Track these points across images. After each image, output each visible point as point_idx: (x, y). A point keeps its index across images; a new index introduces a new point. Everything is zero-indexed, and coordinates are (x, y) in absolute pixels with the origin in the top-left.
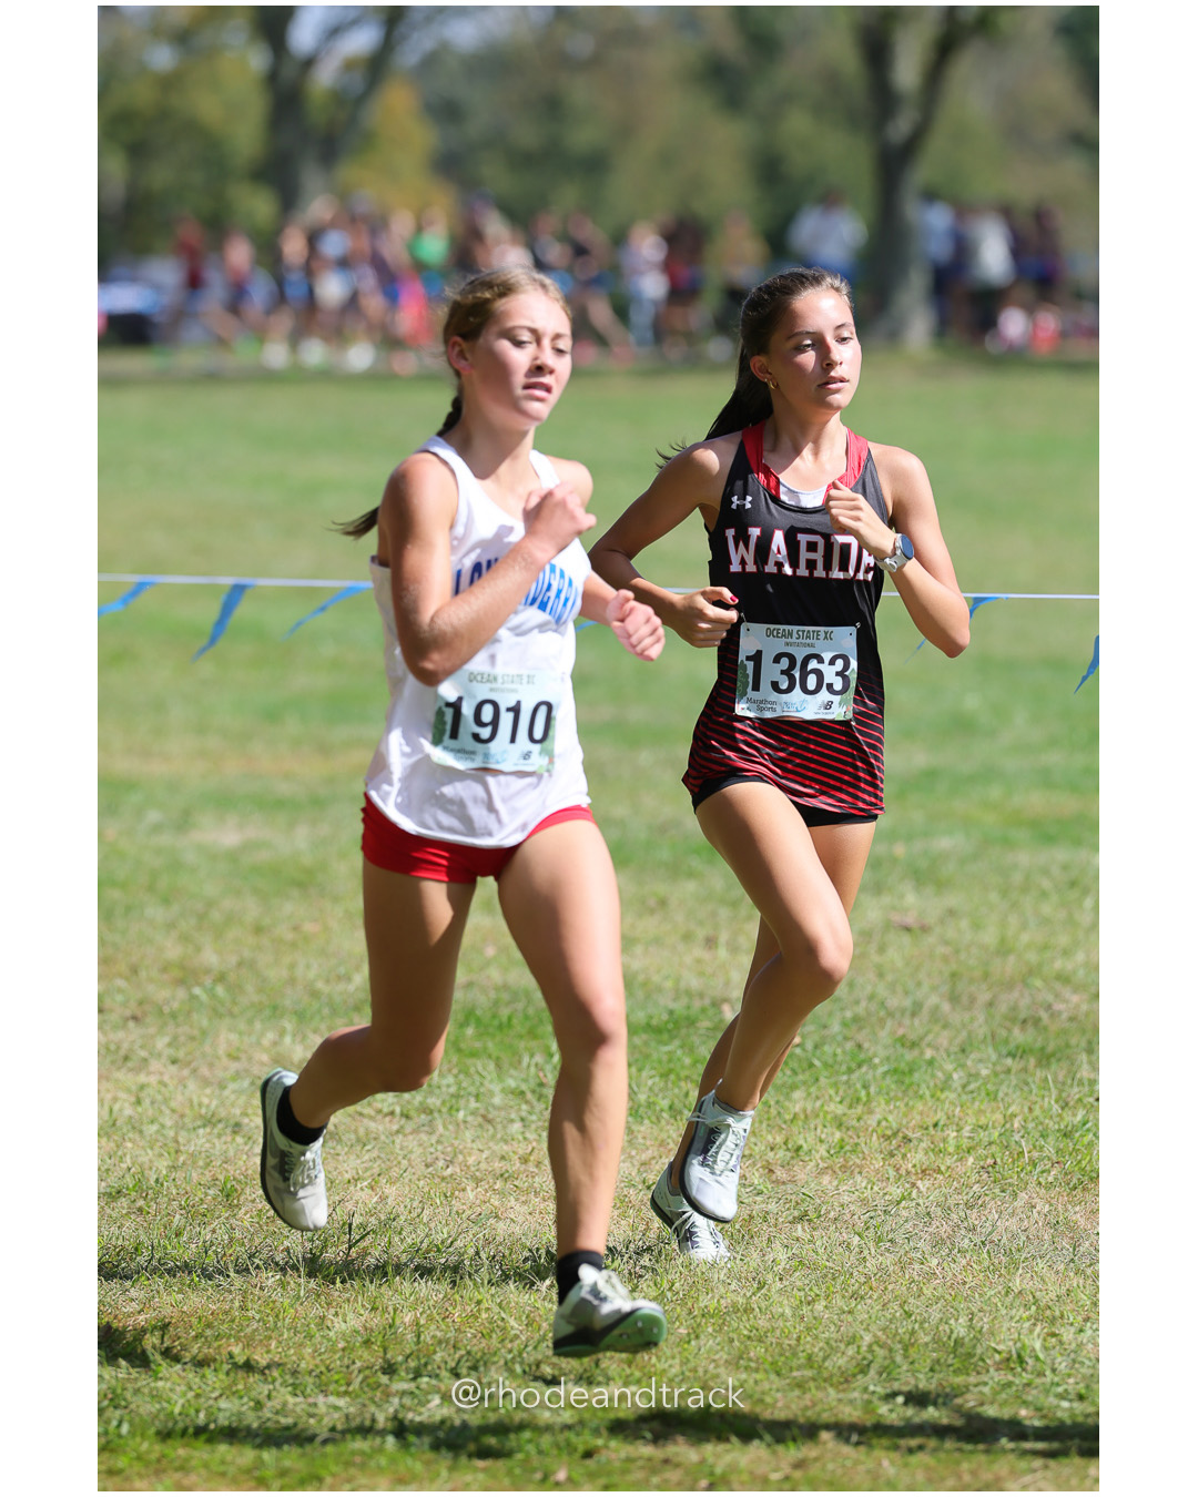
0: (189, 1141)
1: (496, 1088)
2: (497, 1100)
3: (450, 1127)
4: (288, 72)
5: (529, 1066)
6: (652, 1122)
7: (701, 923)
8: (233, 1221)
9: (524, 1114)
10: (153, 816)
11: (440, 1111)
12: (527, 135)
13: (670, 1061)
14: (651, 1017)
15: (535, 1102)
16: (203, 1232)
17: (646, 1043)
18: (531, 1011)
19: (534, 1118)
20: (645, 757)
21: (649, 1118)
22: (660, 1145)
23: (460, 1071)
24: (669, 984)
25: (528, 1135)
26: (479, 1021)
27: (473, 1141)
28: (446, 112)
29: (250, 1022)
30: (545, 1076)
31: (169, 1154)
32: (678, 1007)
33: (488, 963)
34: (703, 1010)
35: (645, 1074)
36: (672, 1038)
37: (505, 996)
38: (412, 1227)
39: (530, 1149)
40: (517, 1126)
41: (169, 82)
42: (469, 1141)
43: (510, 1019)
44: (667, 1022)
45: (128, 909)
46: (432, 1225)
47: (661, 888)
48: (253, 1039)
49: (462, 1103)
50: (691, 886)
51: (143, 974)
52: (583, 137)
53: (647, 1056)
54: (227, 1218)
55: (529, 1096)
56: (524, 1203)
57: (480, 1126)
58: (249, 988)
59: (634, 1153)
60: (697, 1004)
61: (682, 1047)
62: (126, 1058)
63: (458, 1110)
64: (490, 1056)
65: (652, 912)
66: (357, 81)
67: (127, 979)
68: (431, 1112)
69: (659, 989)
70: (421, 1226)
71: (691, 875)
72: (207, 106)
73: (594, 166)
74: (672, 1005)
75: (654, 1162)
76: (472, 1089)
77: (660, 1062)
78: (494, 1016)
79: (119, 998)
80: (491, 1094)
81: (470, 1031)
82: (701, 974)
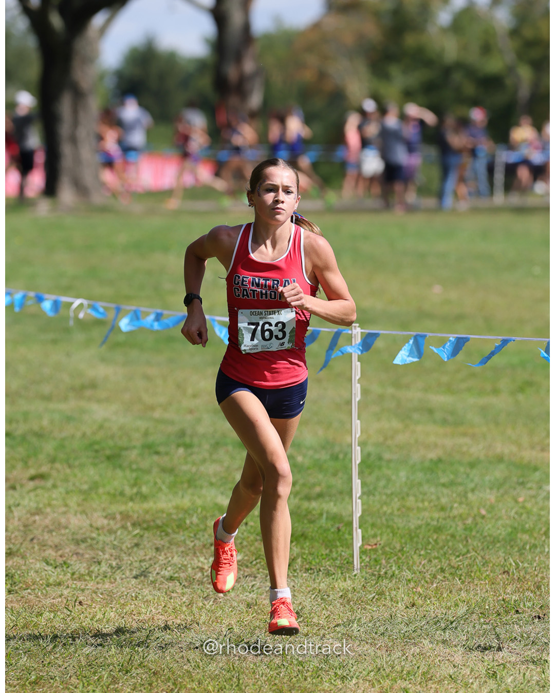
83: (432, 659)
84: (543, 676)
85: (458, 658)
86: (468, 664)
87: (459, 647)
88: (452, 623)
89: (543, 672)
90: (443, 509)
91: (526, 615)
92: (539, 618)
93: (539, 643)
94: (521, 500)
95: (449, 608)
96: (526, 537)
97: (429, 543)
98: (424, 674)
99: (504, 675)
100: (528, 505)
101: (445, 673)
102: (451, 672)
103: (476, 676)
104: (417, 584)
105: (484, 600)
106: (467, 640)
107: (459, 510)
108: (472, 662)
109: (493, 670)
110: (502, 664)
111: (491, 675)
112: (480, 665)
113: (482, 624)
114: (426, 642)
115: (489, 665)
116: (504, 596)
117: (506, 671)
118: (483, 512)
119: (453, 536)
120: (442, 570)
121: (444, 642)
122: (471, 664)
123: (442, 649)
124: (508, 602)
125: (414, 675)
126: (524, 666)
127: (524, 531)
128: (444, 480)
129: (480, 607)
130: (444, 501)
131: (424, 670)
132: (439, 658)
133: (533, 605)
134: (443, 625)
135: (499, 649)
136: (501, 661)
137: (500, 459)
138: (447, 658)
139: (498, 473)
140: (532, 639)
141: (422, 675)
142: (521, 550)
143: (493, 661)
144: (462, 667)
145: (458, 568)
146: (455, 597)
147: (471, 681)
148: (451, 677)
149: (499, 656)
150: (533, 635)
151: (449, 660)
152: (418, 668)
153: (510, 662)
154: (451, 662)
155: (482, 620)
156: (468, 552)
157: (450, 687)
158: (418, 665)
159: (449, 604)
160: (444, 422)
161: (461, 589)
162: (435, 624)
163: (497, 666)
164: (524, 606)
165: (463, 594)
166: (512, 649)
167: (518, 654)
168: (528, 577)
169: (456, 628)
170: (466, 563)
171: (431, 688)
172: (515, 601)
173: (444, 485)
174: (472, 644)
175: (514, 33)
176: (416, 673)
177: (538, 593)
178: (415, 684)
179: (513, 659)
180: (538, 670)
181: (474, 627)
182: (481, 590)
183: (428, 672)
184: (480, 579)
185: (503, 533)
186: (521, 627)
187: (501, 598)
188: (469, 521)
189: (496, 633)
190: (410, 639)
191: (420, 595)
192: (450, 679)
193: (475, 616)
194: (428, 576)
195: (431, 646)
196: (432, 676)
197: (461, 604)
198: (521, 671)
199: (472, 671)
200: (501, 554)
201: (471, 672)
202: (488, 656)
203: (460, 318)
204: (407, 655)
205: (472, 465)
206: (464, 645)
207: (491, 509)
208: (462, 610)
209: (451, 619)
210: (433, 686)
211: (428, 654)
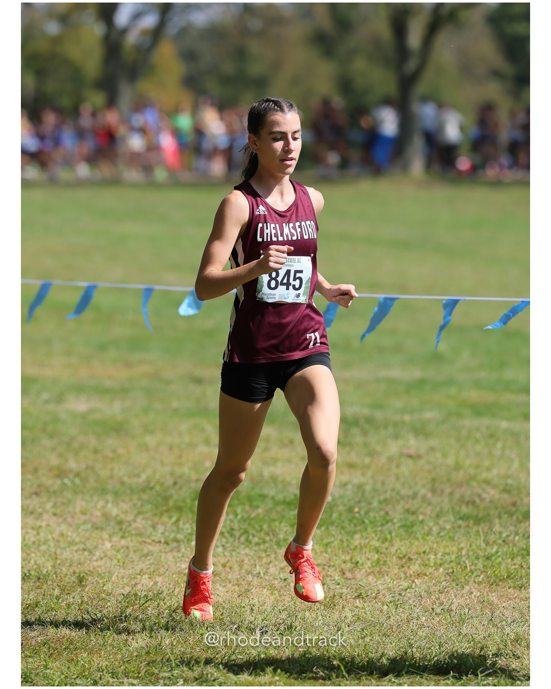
0: (62, 554)
4: (114, 36)
8: (83, 593)
9: (223, 544)
10: (45, 395)
11: (183, 541)
12: (228, 68)
15: (229, 537)
16: (68, 598)
17: (283, 510)
19: (228, 545)
25: (226, 554)
28: (189, 56)
29: (92, 496)
31: (52, 559)
35: (283, 525)
39: (227, 560)
40: (220, 549)
41: (56, 41)
45: (33, 441)
46: (179, 597)
48: (93, 504)
51: (40, 472)
52: (256, 69)
53: (284, 517)
54: (80, 591)
55: (227, 535)
56: (224, 586)
58: (91, 480)
59: (277, 563)
62: (32, 513)
65: (286, 447)
66: (148, 41)
67: (32, 474)
68: (179, 542)
69: (290, 484)
70: (174, 597)
72: (73, 52)
73: (261, 83)
77: (290, 519)
79: (29, 483)
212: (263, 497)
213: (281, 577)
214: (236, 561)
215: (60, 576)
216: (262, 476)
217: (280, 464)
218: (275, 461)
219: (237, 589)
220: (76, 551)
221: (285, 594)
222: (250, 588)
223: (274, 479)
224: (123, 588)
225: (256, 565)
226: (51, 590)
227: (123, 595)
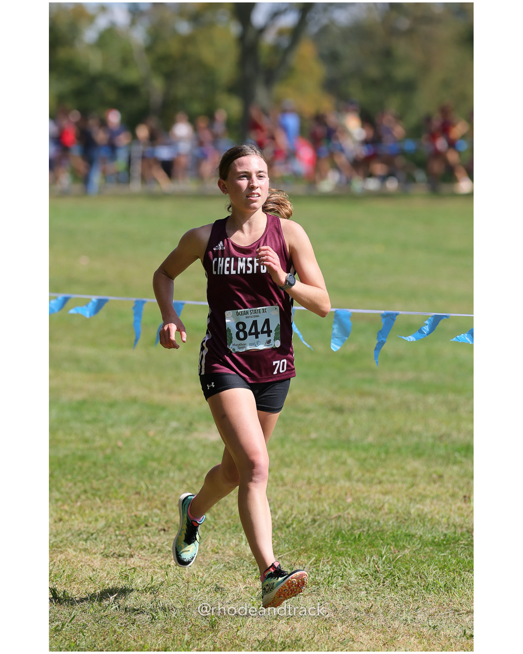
1: (352, 572)
2: (352, 579)
3: (328, 592)
4: (251, 35)
5: (370, 561)
6: (435, 593)
7: (461, 489)
8: (214, 638)
9: (367, 587)
10: (174, 424)
11: (322, 584)
12: (373, 71)
13: (445, 561)
14: (435, 538)
15: (373, 581)
16: (200, 644)
17: (432, 551)
18: (371, 532)
19: (372, 589)
20: (431, 400)
21: (433, 591)
22: (440, 606)
23: (333, 563)
24: (444, 520)
25: (369, 598)
26: (343, 537)
27: (340, 600)
28: (331, 58)
29: (224, 534)
30: (379, 567)
31: (182, 602)
32: (449, 533)
33: (349, 506)
34: (462, 535)
36: (446, 549)
37: (358, 524)
38: (308, 645)
39: (371, 605)
40: (364, 593)
41: (188, 40)
42: (338, 600)
43: (359, 536)
44: (443, 540)
45: (161, 472)
46: (319, 644)
47: (440, 469)
48: (225, 543)
49: (334, 580)
50: (456, 468)
51: (168, 507)
52: (402, 72)
53: (433, 558)
54: (212, 637)
55: (370, 577)
56: (368, 634)
57: (344, 592)
58: (223, 515)
59: (425, 609)
60: (459, 531)
61: (451, 554)
62: (159, 551)
63: (332, 584)
64: (349, 555)
65: (435, 482)
66: (285, 42)
67: (159, 509)
68: (319, 584)
69: (439, 523)
70: (314, 644)
71: (455, 463)
72: (207, 54)
73: (409, 87)
74: (445, 532)
75: (436, 614)
76: (340, 573)
77: (440, 561)
78: (352, 534)
79: (156, 519)
80: (350, 576)
81: (339, 542)
82: (461, 515)
83: (75, 564)
84: (167, 578)
85: (97, 564)
86: (105, 568)
87: (98, 555)
88: (92, 534)
89: (167, 575)
90: (86, 441)
91: (154, 528)
92: (164, 530)
93: (163, 551)
94: (151, 433)
95: (90, 523)
96: (154, 464)
97: (74, 469)
98: (68, 576)
99: (134, 577)
100: (158, 438)
101: (86, 576)
102: (91, 574)
103: (112, 578)
104: (64, 503)
105: (119, 516)
106: (105, 548)
107: (100, 442)
108: (108, 566)
109: (125, 573)
110: (134, 568)
111: (124, 577)
112: (115, 569)
113: (117, 536)
114: (71, 551)
115: (122, 569)
116: (135, 513)
117: (136, 573)
118: (120, 444)
119: (95, 464)
120: (85, 492)
121: (85, 550)
122: (107, 568)
123: (83, 556)
124: (140, 518)
125: (60, 577)
126: (151, 570)
127: (154, 459)
128: (88, 417)
129: (116, 522)
130: (88, 434)
131: (68, 573)
132: (81, 564)
133: (160, 519)
134: (85, 536)
135: (131, 556)
136: (133, 566)
137: (134, 401)
138: (88, 564)
139: (133, 412)
140: (158, 548)
141: (66, 577)
142: (151, 475)
143: (126, 565)
144: (101, 571)
145: (98, 490)
146: (96, 514)
147: (107, 582)
148: (91, 579)
149: (131, 562)
150: (159, 544)
151: (89, 565)
152: (64, 571)
153: (140, 566)
154: (91, 567)
155: (117, 532)
156: (107, 476)
157: (90, 587)
158: (63, 569)
159: (90, 519)
160: (89, 370)
161: (100, 507)
162: (79, 535)
163: (129, 569)
164: (152, 520)
165: (102, 511)
166: (142, 556)
167: (146, 560)
168: (156, 497)
169: (96, 539)
170: (106, 485)
171: (74, 588)
172: (145, 517)
173: (88, 422)
174: (109, 552)
175: (149, 49)
176: (61, 576)
177: (164, 510)
178: (60, 584)
179: (142, 564)
180: (163, 573)
181: (111, 538)
182: (117, 507)
183: (71, 575)
184: (116, 499)
185: (136, 461)
186: (149, 538)
187: (133, 514)
188: (108, 451)
189: (129, 543)
190: (57, 548)
191: (66, 512)
192: (90, 580)
193: (111, 529)
194: (73, 497)
195: (74, 553)
196: (75, 578)
197: (100, 519)
198: (149, 574)
199: (108, 573)
200: (134, 478)
201: (107, 575)
202: (122, 562)
203: (102, 284)
204: (54, 561)
205: (112, 405)
206: (102, 553)
207: (127, 441)
208: (101, 524)
209: (92, 531)
210: (75, 586)
211: (72, 560)
212: (411, 536)
213: (431, 624)
214: (381, 606)
215: (191, 620)
216: (409, 513)
217: (428, 501)
218: (423, 497)
219: (382, 636)
220: (208, 593)
221: (434, 643)
222: (396, 636)
223: (422, 517)
224: (258, 633)
225: (402, 611)
226: (181, 635)
227: (259, 641)
